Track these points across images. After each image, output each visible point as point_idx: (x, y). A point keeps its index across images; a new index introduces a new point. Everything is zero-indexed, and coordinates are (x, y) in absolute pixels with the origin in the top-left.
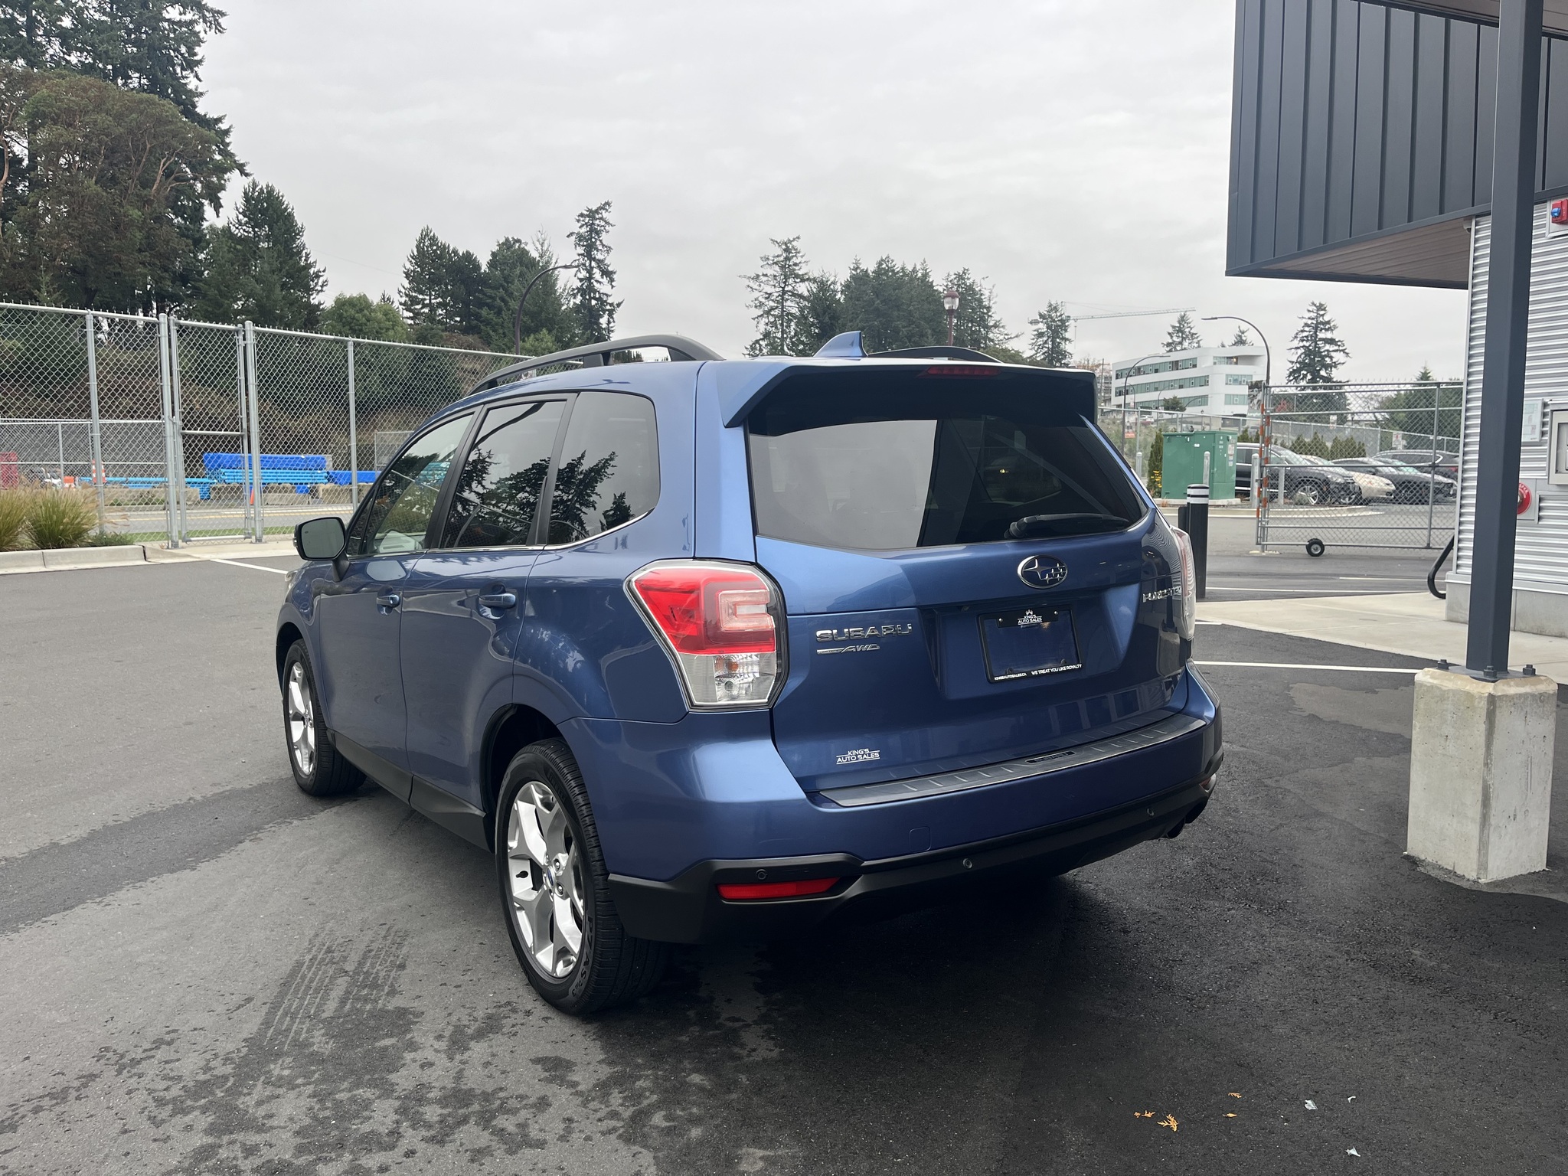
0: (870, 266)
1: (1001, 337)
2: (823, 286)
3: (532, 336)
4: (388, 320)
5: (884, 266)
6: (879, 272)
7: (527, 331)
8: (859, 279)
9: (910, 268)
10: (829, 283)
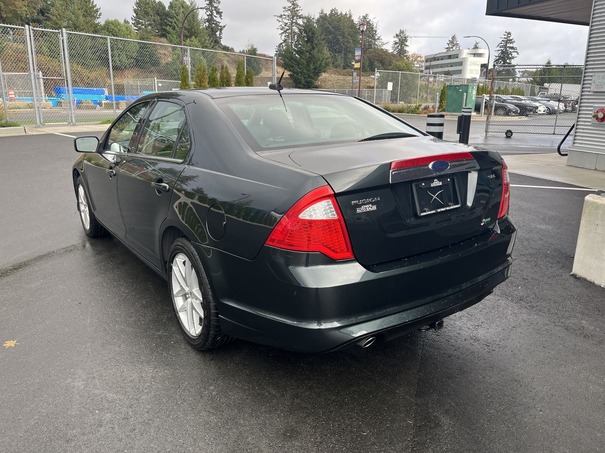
0: (328, 12)
1: (380, 44)
2: (308, 19)
3: (188, 39)
4: (127, 30)
5: (333, 12)
6: (331, 15)
7: (186, 37)
8: (323, 18)
9: (344, 13)
10: (311, 19)
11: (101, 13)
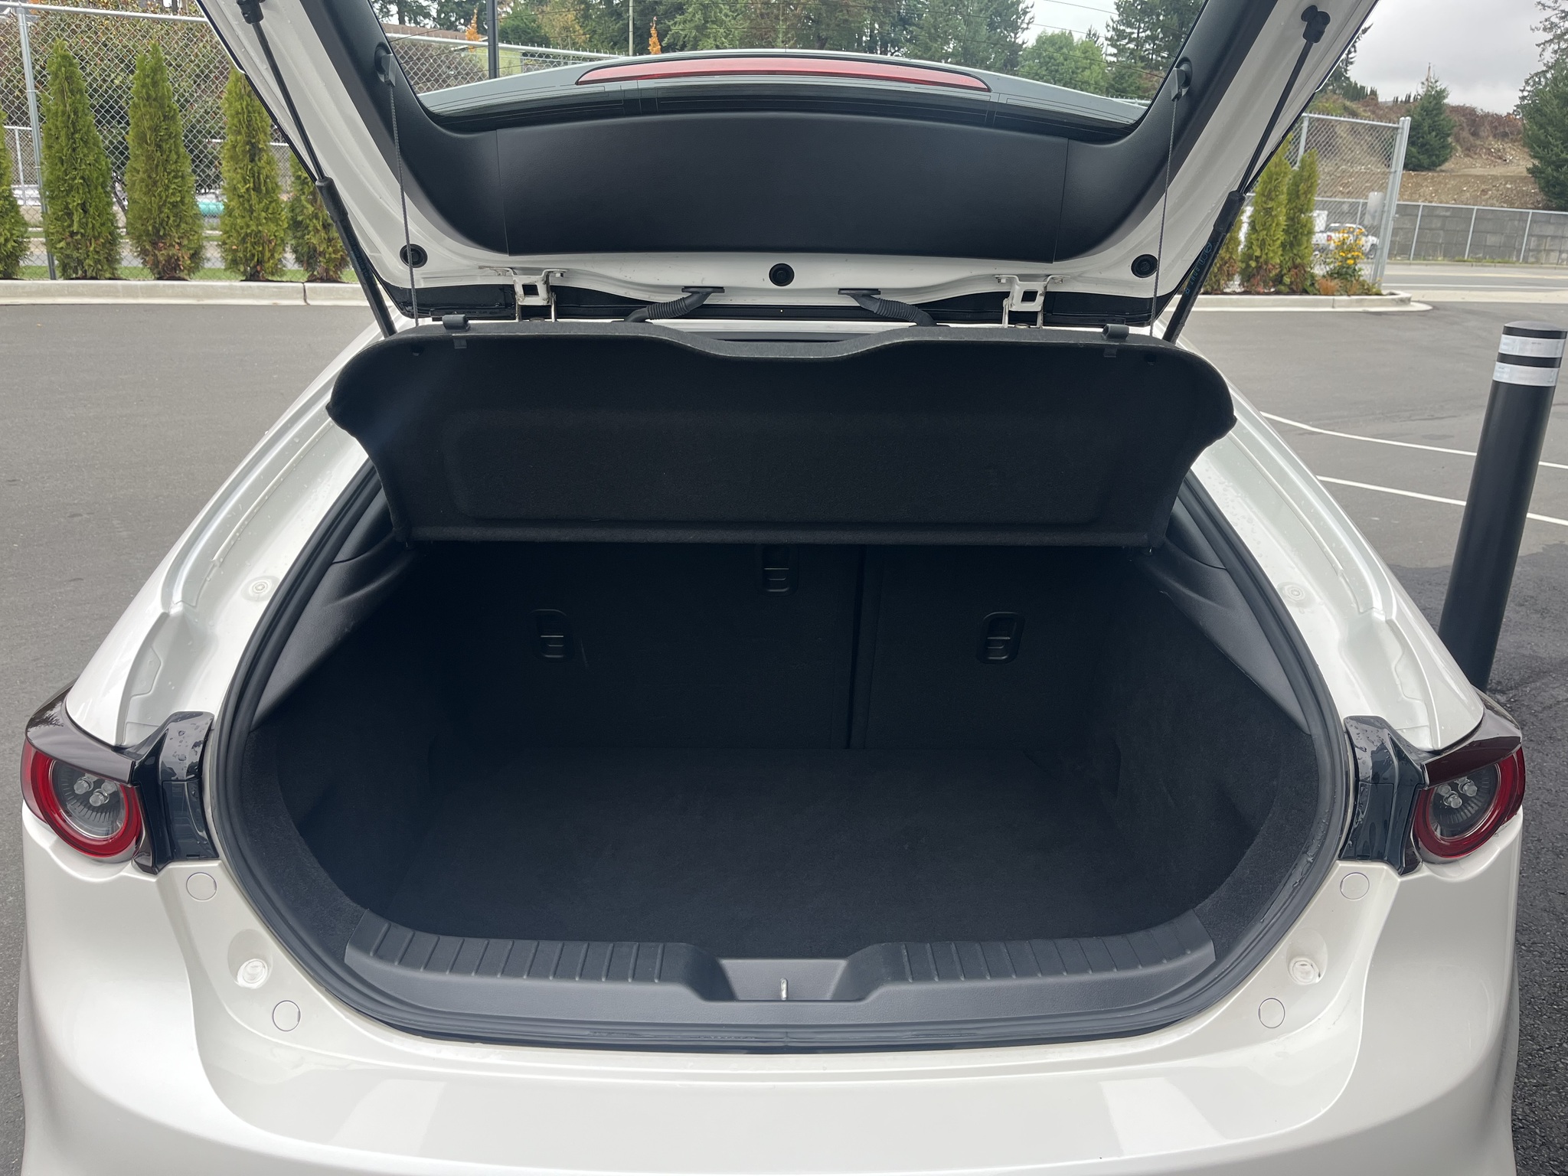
11: (1033, 18)
